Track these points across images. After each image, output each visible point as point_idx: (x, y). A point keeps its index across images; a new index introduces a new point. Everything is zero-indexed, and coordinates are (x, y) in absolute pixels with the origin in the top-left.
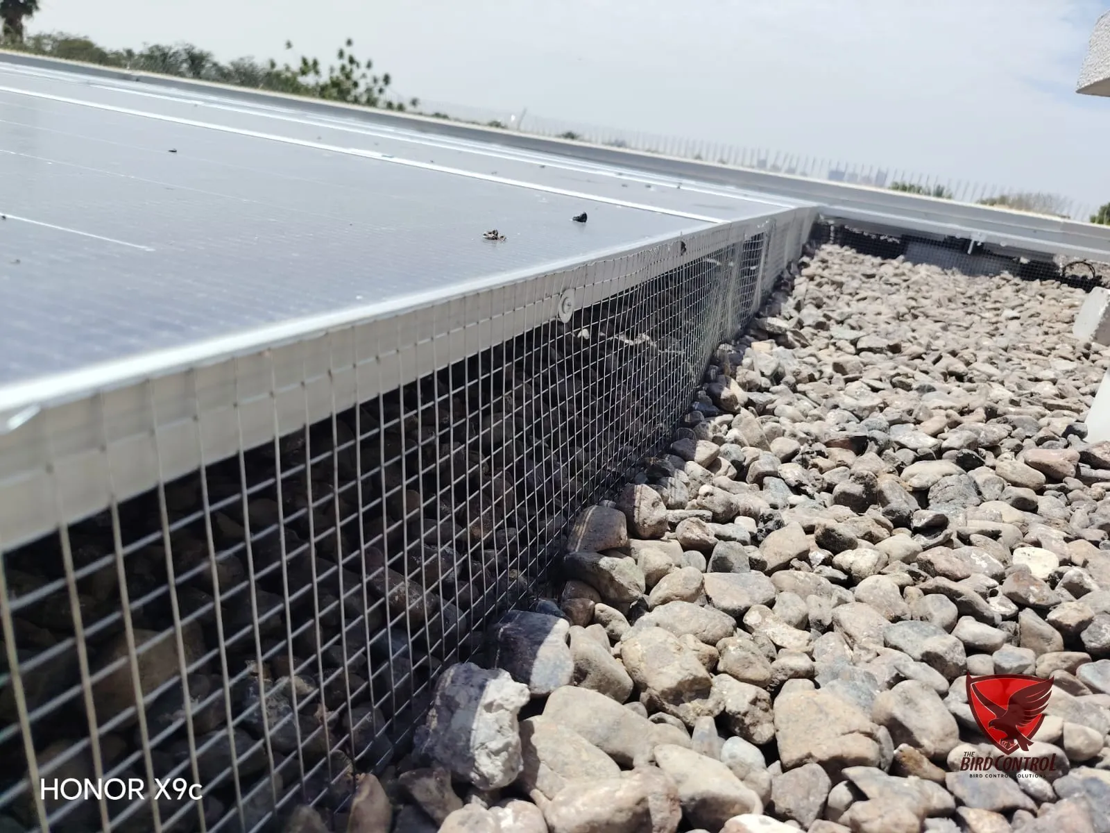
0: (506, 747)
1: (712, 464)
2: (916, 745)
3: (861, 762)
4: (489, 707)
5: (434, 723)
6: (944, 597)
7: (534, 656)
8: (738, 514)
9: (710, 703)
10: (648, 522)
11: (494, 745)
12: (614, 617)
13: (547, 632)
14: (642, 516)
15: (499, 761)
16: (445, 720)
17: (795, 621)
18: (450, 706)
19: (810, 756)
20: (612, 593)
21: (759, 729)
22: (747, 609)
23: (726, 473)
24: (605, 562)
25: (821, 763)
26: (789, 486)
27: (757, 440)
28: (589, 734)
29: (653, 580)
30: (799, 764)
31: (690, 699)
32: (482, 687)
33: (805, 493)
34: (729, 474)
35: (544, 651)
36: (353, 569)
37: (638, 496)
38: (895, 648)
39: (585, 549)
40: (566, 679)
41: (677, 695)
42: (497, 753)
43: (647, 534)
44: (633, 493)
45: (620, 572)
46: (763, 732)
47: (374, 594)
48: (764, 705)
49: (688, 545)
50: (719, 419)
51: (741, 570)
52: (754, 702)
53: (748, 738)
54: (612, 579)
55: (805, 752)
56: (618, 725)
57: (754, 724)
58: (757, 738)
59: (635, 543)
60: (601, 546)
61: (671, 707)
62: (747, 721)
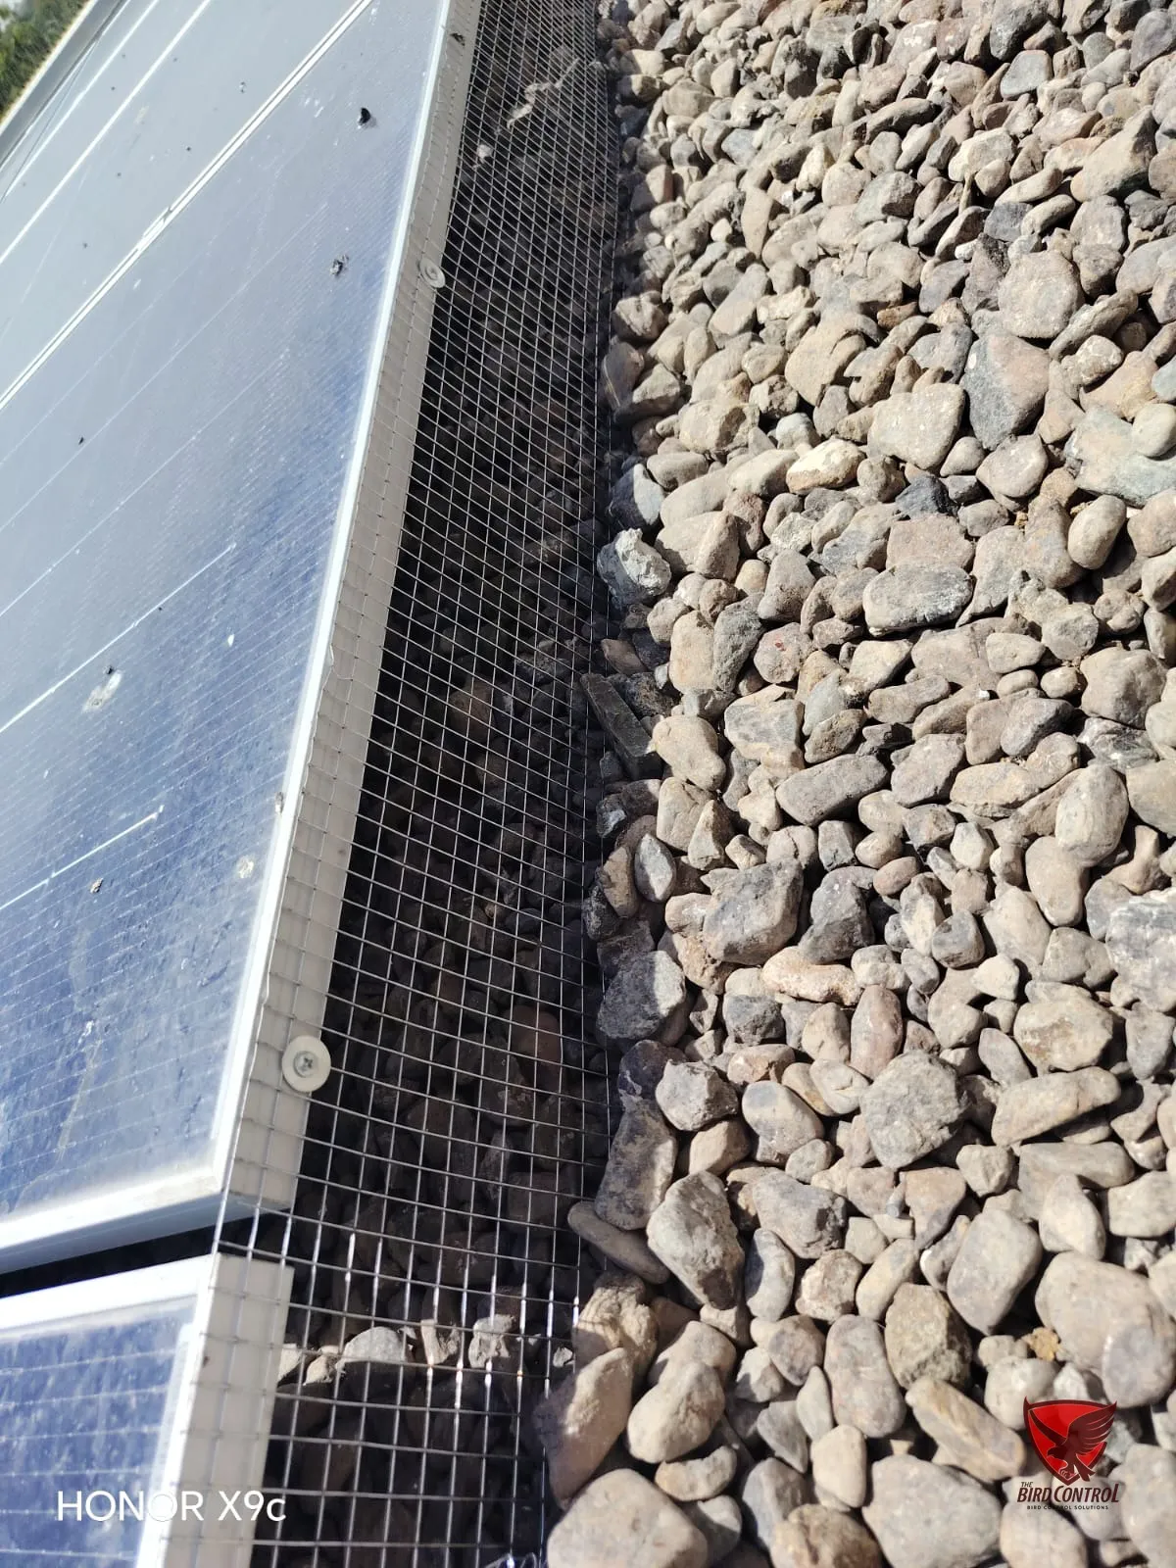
0: (649, 565)
1: (674, 187)
2: (886, 305)
3: (852, 357)
4: (625, 558)
5: (614, 592)
6: (883, 134)
7: (635, 504)
8: (711, 226)
9: (749, 420)
10: (647, 326)
11: (643, 571)
12: (672, 423)
13: (632, 484)
14: (640, 327)
15: (652, 574)
16: (616, 586)
17: (789, 285)
18: (611, 576)
19: (824, 387)
20: (663, 407)
21: (787, 402)
22: (755, 313)
23: (691, 179)
24: (637, 396)
25: (832, 384)
26: (746, 128)
27: (694, 105)
28: (695, 512)
29: (678, 369)
30: (822, 396)
31: (737, 430)
32: (615, 552)
33: (764, 117)
34: (694, 177)
35: (638, 497)
36: (511, 567)
37: (623, 316)
38: (867, 224)
39: (623, 398)
40: (661, 497)
41: (727, 436)
42: (648, 572)
43: (655, 333)
44: (619, 318)
45: (652, 391)
46: (791, 401)
47: (534, 566)
48: (779, 386)
49: (688, 306)
50: (650, 124)
51: (734, 283)
52: (771, 390)
53: (786, 414)
54: (651, 400)
55: (819, 388)
56: (705, 490)
57: (781, 404)
58: (789, 409)
59: (653, 350)
60: (630, 384)
61: (730, 446)
62: (775, 406)
